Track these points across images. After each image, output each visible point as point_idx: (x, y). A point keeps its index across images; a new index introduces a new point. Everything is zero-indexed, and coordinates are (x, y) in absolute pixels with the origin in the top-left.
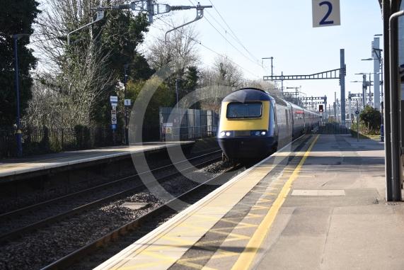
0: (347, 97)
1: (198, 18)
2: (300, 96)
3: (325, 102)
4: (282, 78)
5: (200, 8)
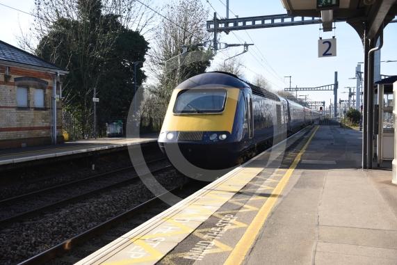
0: (338, 102)
1: (245, 52)
2: (308, 101)
3: (324, 105)
4: (297, 89)
5: (246, 45)
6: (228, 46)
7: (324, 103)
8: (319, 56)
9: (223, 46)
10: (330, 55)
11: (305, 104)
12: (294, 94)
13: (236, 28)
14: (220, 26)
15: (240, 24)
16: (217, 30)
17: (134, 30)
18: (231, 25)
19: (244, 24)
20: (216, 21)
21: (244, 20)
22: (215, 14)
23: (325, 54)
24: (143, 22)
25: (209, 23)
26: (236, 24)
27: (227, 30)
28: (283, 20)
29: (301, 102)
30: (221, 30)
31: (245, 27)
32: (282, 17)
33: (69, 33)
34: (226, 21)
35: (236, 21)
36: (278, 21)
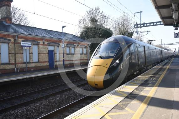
1: (147, 34)
2: (169, 48)
3: (176, 50)
4: (164, 44)
5: (148, 32)
6: (141, 32)
7: (176, 49)
8: (174, 38)
9: (140, 32)
10: (178, 37)
11: (168, 50)
12: (163, 46)
13: (144, 26)
14: (138, 26)
15: (145, 25)
16: (137, 27)
17: (108, 28)
18: (142, 25)
19: (147, 25)
20: (137, 25)
21: (147, 24)
22: (137, 22)
23: (176, 37)
24: (111, 26)
25: (135, 25)
26: (144, 25)
27: (141, 27)
28: (160, 23)
29: (166, 49)
30: (139, 27)
31: (147, 26)
32: (160, 22)
33: (89, 31)
34: (141, 24)
35: (144, 24)
36: (159, 23)
